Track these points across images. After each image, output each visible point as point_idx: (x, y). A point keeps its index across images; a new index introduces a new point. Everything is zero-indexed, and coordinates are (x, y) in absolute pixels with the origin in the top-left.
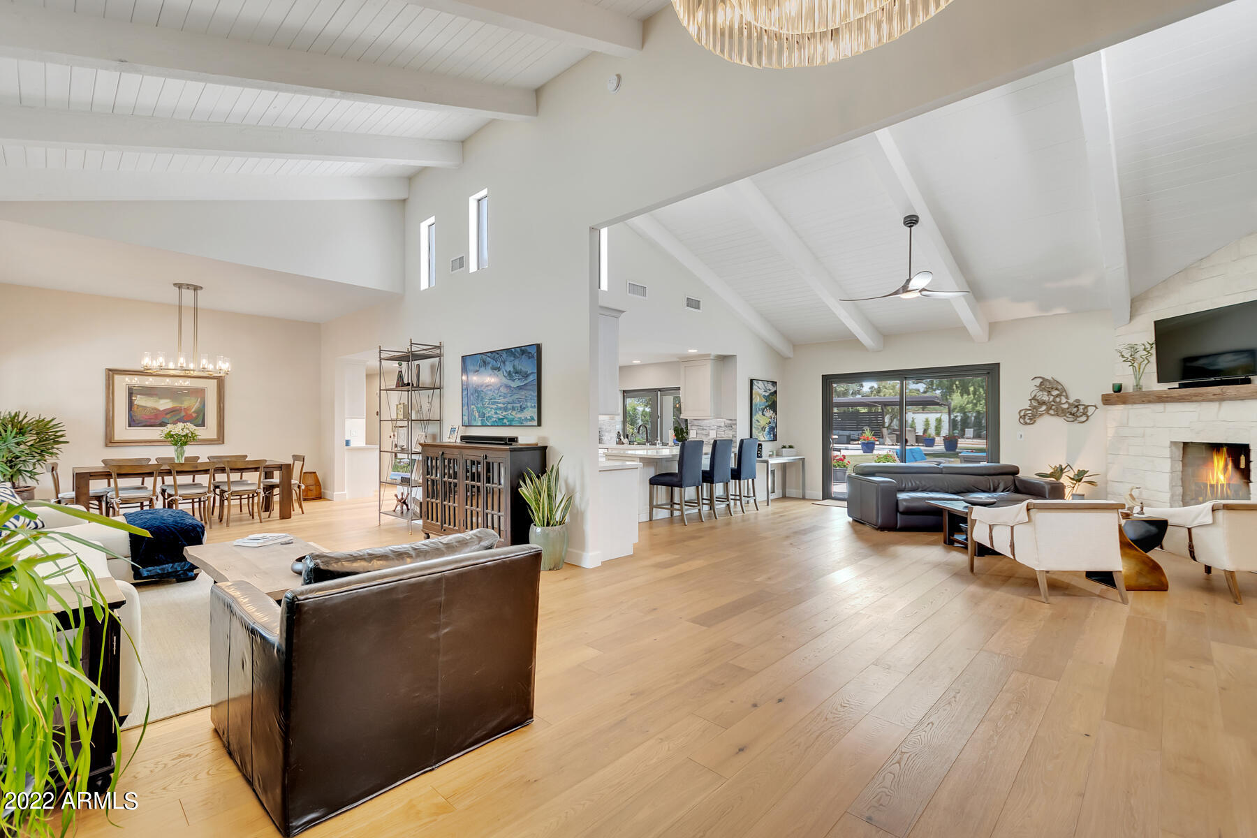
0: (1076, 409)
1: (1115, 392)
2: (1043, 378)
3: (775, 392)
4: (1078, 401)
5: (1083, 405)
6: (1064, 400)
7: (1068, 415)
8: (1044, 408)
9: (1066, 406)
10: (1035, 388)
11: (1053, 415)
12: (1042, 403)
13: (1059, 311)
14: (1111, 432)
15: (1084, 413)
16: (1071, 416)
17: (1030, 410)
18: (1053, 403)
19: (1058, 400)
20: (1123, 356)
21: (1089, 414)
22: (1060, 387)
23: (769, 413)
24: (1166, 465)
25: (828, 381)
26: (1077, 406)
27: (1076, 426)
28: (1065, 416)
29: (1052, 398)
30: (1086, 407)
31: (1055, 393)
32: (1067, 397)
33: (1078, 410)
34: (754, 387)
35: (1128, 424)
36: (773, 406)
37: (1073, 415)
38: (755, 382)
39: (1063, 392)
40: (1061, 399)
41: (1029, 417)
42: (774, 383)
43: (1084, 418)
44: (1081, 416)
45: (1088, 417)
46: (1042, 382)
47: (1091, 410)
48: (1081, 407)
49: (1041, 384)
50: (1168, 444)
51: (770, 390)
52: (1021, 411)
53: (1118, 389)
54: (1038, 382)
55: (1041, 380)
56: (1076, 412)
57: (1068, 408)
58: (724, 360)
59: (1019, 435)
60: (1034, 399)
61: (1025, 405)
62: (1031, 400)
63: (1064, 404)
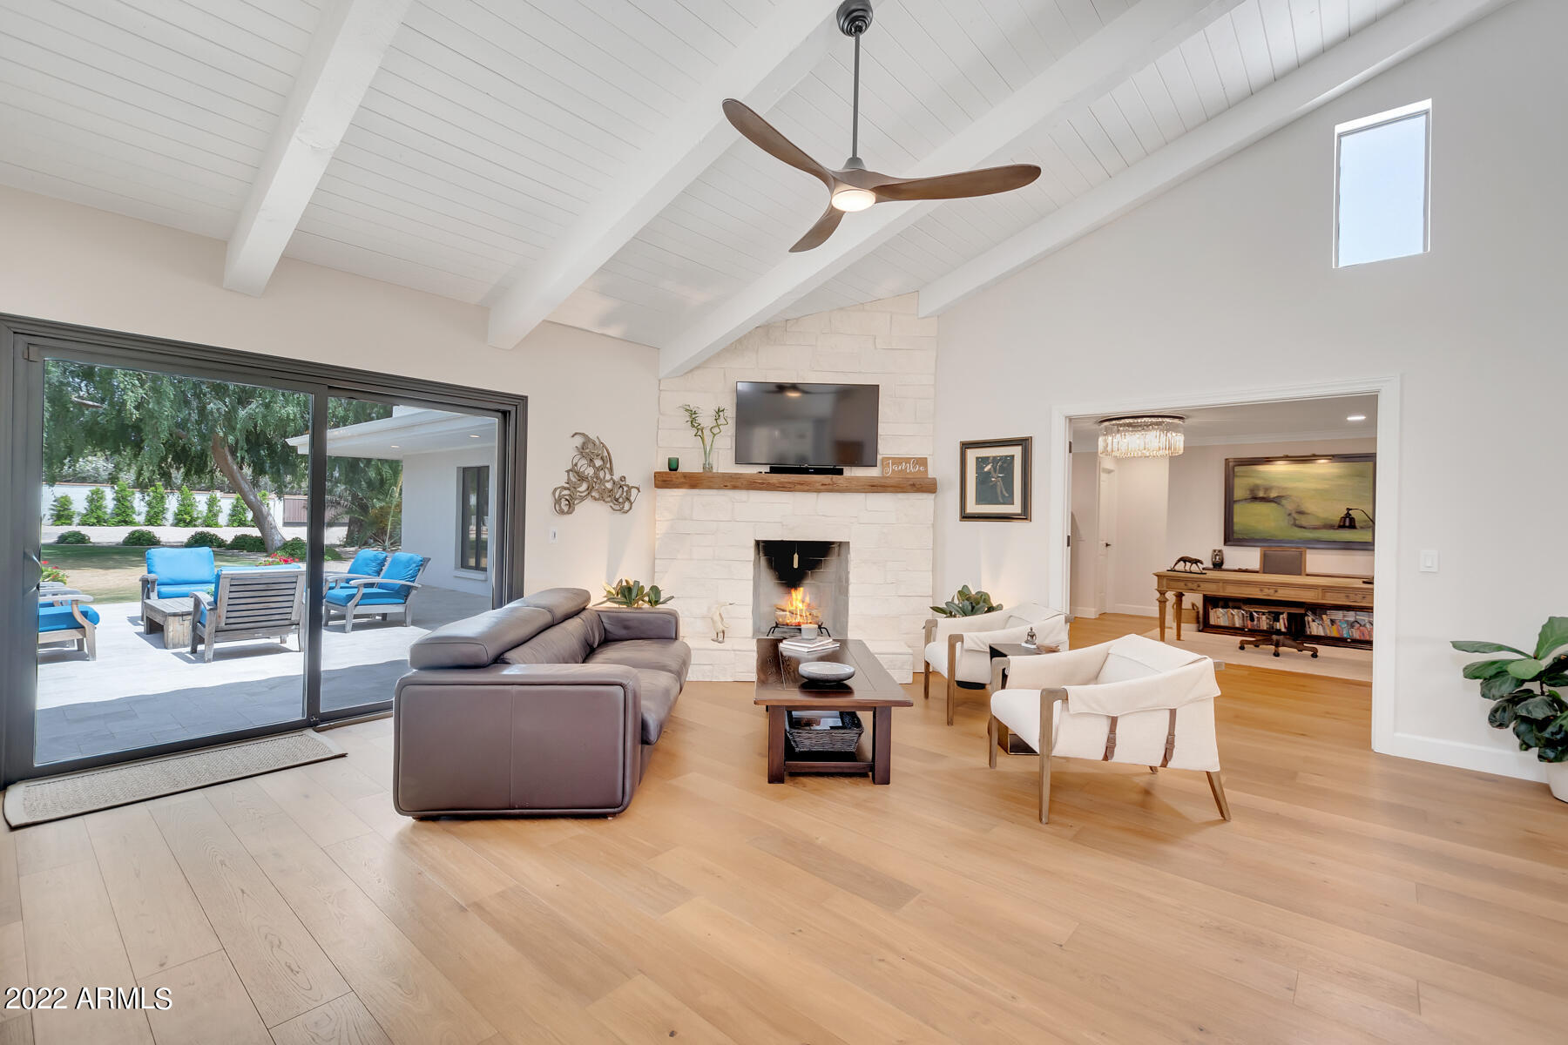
0: (620, 491)
2: (585, 436)
4: (622, 477)
5: (627, 485)
6: (608, 477)
7: (611, 500)
8: (584, 487)
9: (609, 485)
10: (575, 452)
11: (596, 499)
12: (582, 478)
14: (662, 527)
15: (628, 499)
16: (614, 501)
17: (565, 489)
18: (595, 479)
19: (602, 474)
21: (632, 499)
22: (604, 453)
24: (748, 570)
26: (621, 487)
27: (618, 516)
28: (606, 500)
29: (595, 470)
30: (630, 488)
31: (598, 462)
32: (611, 470)
33: (622, 493)
35: (691, 516)
37: (617, 499)
39: (608, 461)
40: (605, 473)
41: (566, 502)
43: (627, 506)
44: (625, 502)
45: (631, 504)
46: (583, 443)
47: (636, 494)
48: (625, 488)
49: (584, 446)
50: (751, 542)
52: (556, 490)
53: (673, 466)
54: (579, 441)
55: (583, 439)
56: (619, 497)
57: (611, 491)
59: (552, 535)
60: (572, 469)
61: (562, 480)
62: (568, 472)
63: (608, 481)
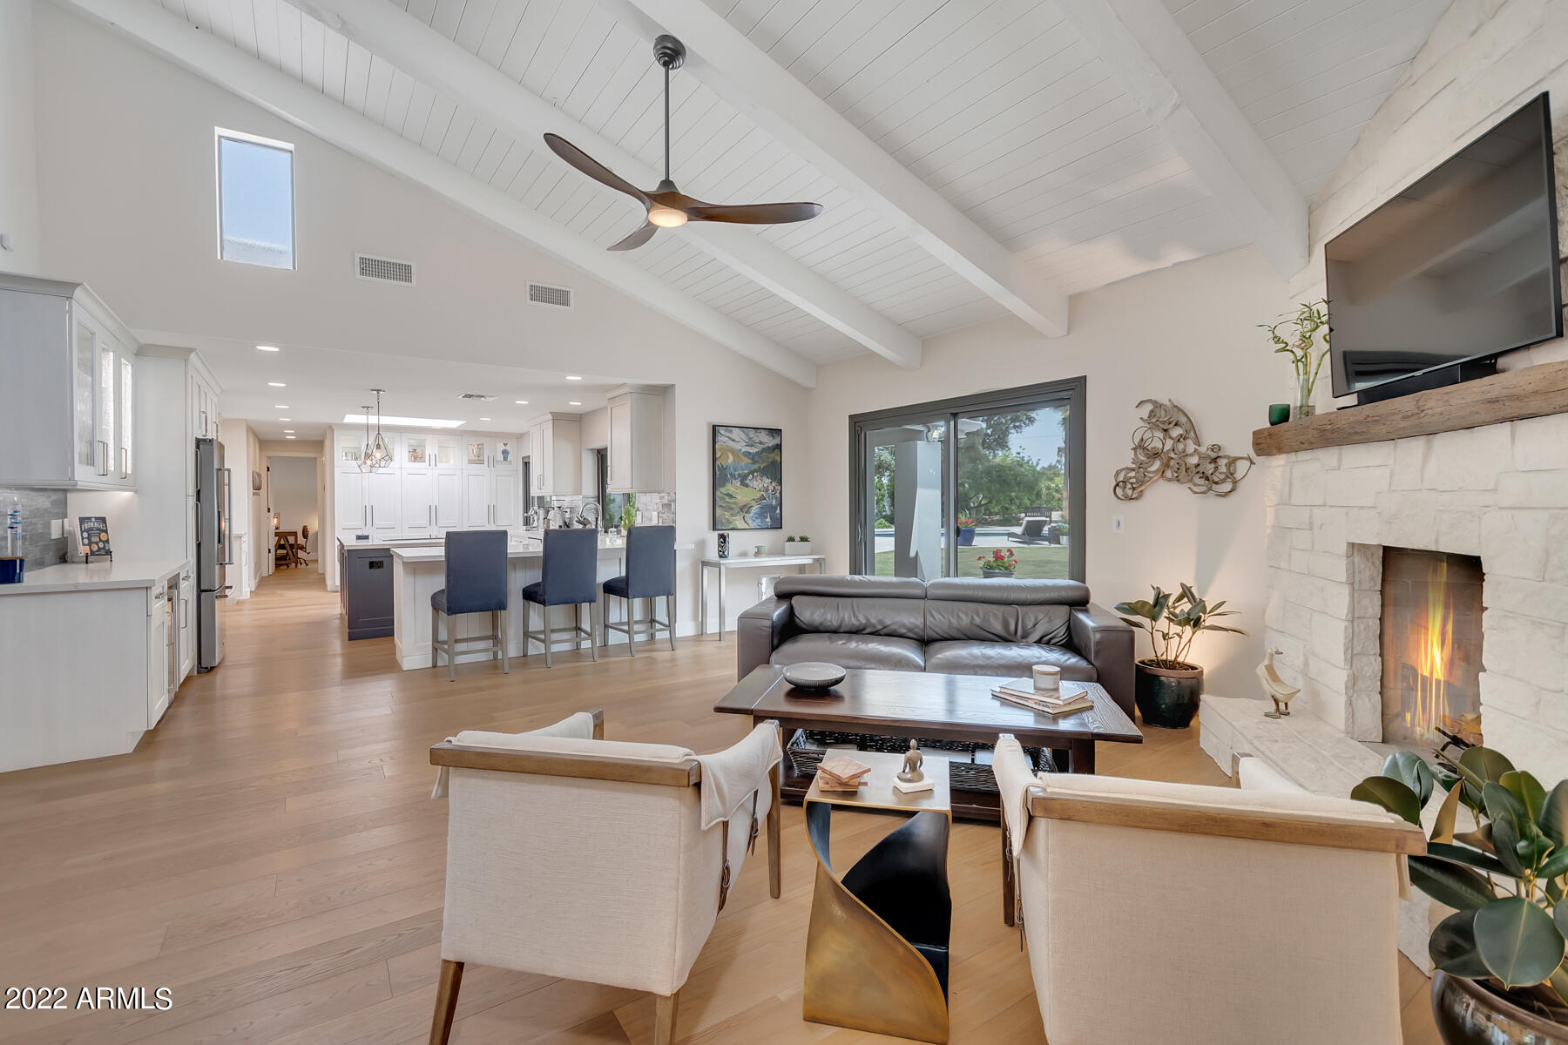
0: (1213, 466)
1: (1272, 424)
2: (1154, 403)
3: (779, 447)
4: (1216, 448)
5: (1225, 457)
6: (1191, 447)
7: (1197, 480)
8: (1157, 465)
9: (1194, 460)
10: (1141, 424)
11: (1170, 480)
12: (1153, 455)
13: (1180, 255)
14: (1270, 519)
15: (1230, 475)
16: (1202, 482)
17: (1133, 470)
18: (1172, 455)
19: (1181, 446)
20: (1277, 340)
21: (1238, 476)
22: (1183, 420)
23: (761, 484)
24: (1341, 600)
25: (860, 425)
26: (1214, 460)
27: (1212, 502)
28: (1191, 481)
29: (1169, 444)
30: (1233, 461)
31: (1176, 432)
32: (1198, 442)
33: (1216, 468)
34: (719, 438)
35: (1290, 500)
36: (774, 470)
37: (1207, 479)
38: (722, 431)
39: (1190, 430)
40: (1185, 446)
41: (1130, 487)
42: (776, 432)
43: (1227, 487)
44: (1223, 481)
45: (1235, 482)
46: (1152, 411)
47: (1242, 467)
48: (1223, 462)
49: (1152, 414)
50: (1342, 549)
51: (761, 443)
52: (1118, 472)
53: (1281, 416)
54: (1145, 411)
55: (1150, 407)
56: (1213, 473)
57: (1197, 466)
58: (658, 395)
59: (1115, 524)
60: (1141, 446)
61: (1127, 459)
62: (1134, 449)
63: (1192, 455)
